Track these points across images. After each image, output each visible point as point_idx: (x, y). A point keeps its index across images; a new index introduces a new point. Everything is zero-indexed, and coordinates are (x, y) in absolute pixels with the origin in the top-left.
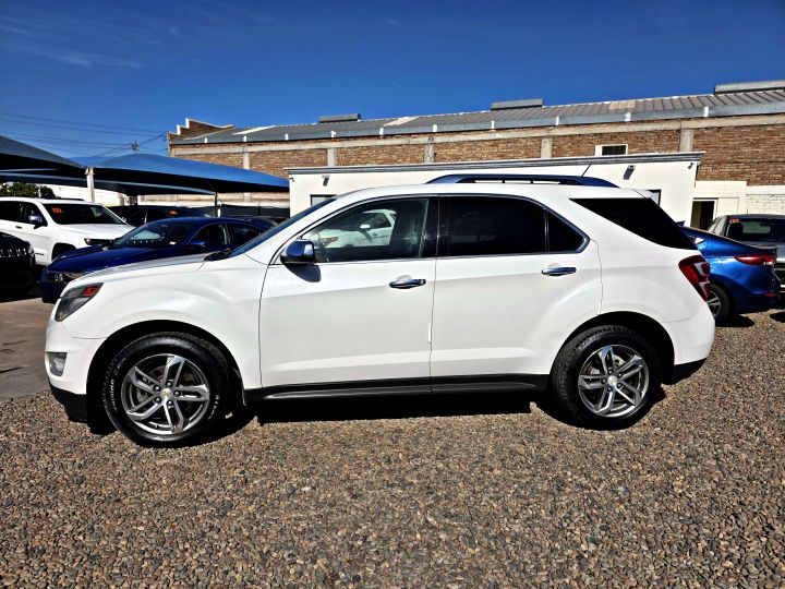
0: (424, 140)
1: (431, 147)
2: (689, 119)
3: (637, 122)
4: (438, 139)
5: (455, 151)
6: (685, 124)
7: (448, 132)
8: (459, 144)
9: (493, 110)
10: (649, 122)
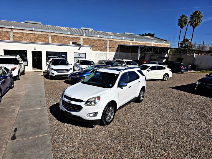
0: (9, 30)
1: (12, 33)
2: (81, 36)
3: (71, 35)
4: (14, 31)
5: (21, 35)
6: (81, 37)
7: (18, 29)
8: (22, 33)
9: (26, 22)
10: (74, 35)
